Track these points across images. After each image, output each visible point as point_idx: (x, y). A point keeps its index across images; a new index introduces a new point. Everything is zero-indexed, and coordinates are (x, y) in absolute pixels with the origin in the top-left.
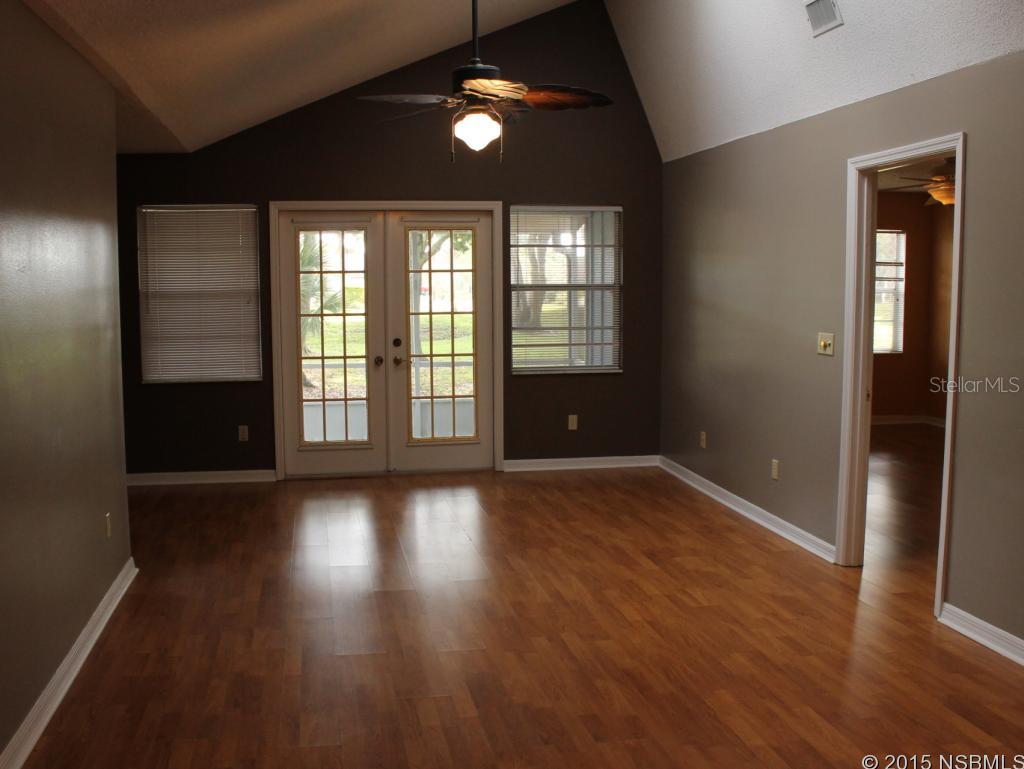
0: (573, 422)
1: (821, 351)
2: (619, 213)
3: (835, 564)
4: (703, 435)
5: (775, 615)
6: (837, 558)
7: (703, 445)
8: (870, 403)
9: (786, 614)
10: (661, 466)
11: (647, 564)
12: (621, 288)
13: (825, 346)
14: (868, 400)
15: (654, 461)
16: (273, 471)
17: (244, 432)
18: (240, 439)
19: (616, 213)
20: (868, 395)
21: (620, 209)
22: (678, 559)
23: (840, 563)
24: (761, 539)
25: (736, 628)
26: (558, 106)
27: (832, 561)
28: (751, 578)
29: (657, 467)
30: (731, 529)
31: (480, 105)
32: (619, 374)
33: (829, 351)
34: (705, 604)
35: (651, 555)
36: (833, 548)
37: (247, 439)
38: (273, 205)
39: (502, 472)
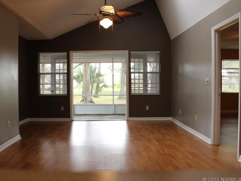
0: (147, 108)
1: (206, 83)
2: (160, 53)
3: (211, 144)
4: (180, 111)
5: (187, 157)
6: (211, 143)
7: (180, 113)
8: (220, 97)
9: (190, 156)
10: (171, 120)
11: (155, 142)
12: (160, 73)
13: (207, 82)
14: (219, 96)
15: (169, 119)
16: (69, 118)
17: (62, 108)
18: (62, 110)
19: (159, 53)
20: (219, 95)
21: (160, 52)
22: (165, 142)
23: (212, 144)
24: (191, 137)
25: (173, 160)
26: (128, 16)
27: (210, 144)
28: (184, 147)
29: (170, 120)
30: (184, 135)
31: (107, 16)
32: (160, 95)
33: (208, 83)
34: (167, 153)
35: (158, 140)
36: (210, 140)
37: (63, 110)
38: (70, 52)
39: (128, 120)
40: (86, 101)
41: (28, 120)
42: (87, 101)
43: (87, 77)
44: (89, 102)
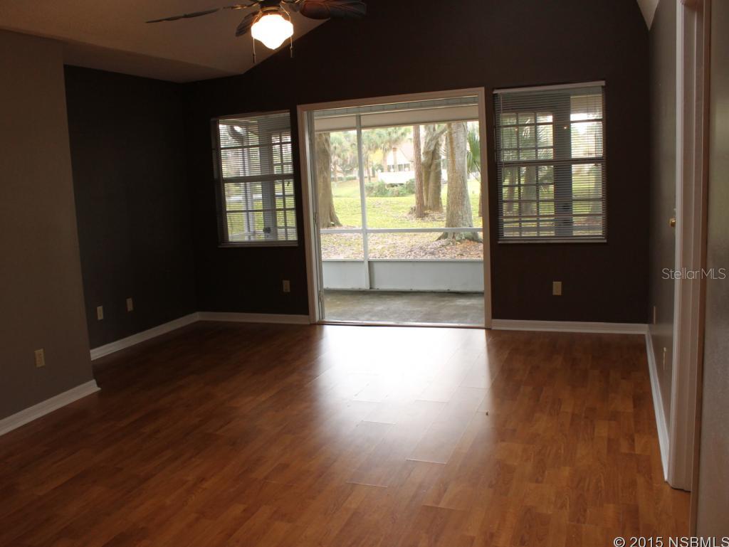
0: (557, 288)
2: (604, 86)
7: (654, 320)
17: (286, 285)
18: (284, 290)
32: (605, 243)
37: (289, 291)
38: (299, 108)
39: (490, 329)
40: (454, 237)
41: (197, 317)
42: (457, 238)
43: (456, 160)
44: (466, 238)
